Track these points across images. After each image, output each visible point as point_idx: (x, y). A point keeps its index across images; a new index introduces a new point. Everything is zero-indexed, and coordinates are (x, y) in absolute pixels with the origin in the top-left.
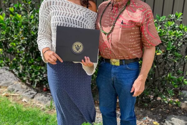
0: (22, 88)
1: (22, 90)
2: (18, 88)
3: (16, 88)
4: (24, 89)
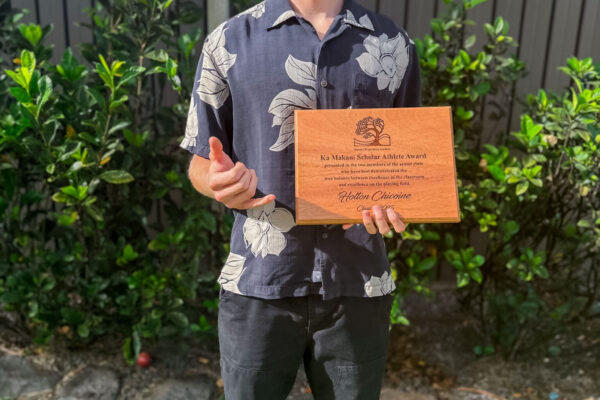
0: (40, 372)
1: (45, 379)
2: (23, 376)
3: (10, 376)
4: (50, 373)
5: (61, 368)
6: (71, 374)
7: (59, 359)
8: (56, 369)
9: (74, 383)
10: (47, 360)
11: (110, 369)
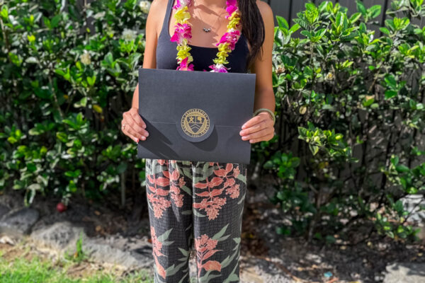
5: (12, 206)
6: (16, 210)
7: (13, 200)
8: (8, 206)
9: (13, 215)
10: (6, 200)
11: (38, 210)
